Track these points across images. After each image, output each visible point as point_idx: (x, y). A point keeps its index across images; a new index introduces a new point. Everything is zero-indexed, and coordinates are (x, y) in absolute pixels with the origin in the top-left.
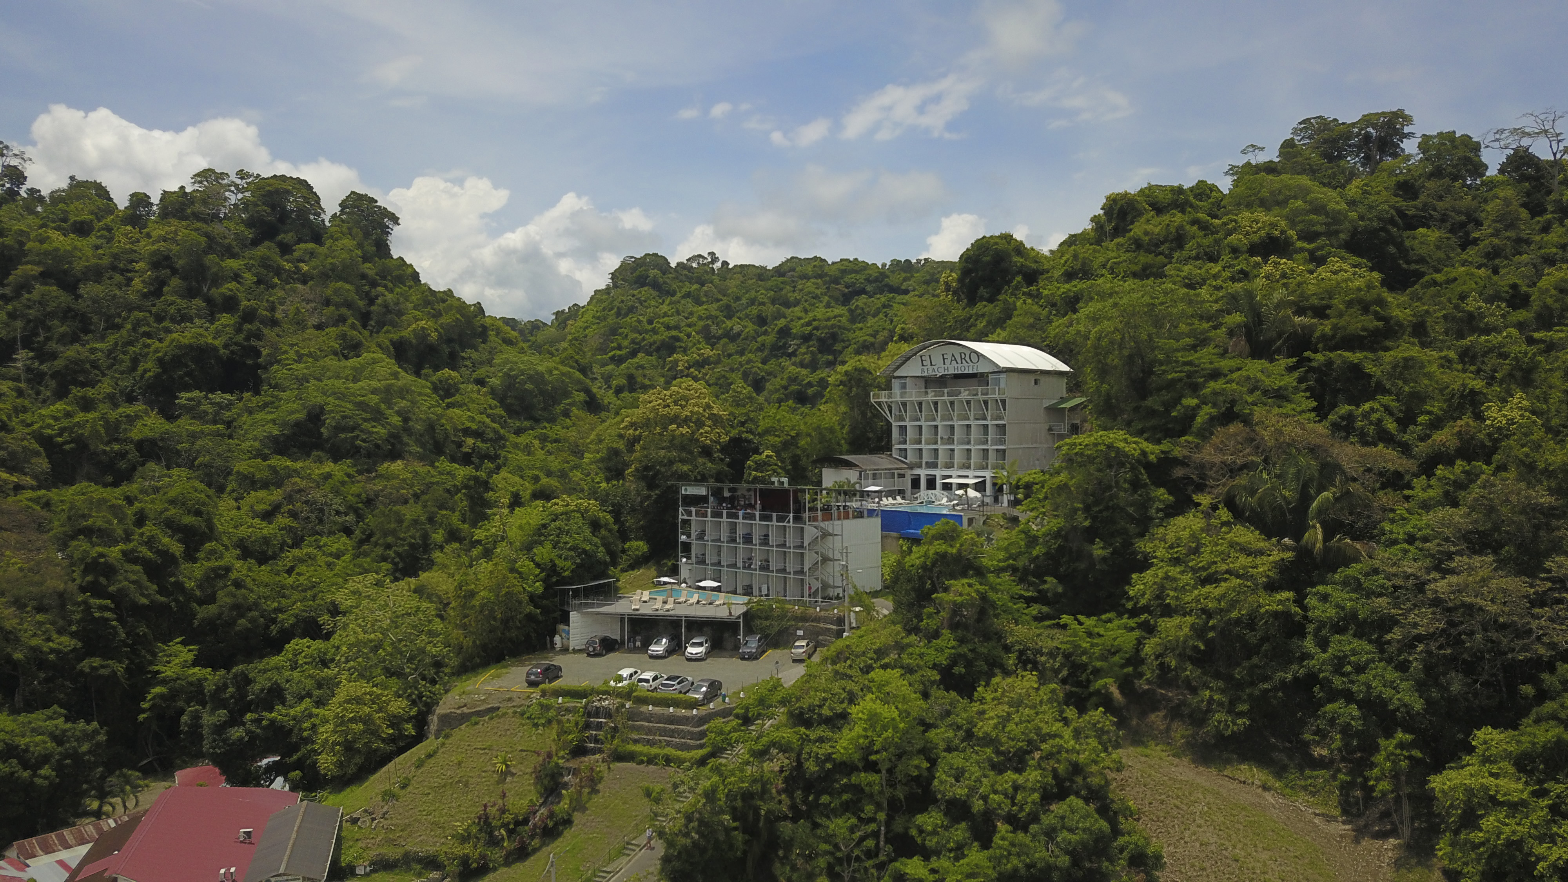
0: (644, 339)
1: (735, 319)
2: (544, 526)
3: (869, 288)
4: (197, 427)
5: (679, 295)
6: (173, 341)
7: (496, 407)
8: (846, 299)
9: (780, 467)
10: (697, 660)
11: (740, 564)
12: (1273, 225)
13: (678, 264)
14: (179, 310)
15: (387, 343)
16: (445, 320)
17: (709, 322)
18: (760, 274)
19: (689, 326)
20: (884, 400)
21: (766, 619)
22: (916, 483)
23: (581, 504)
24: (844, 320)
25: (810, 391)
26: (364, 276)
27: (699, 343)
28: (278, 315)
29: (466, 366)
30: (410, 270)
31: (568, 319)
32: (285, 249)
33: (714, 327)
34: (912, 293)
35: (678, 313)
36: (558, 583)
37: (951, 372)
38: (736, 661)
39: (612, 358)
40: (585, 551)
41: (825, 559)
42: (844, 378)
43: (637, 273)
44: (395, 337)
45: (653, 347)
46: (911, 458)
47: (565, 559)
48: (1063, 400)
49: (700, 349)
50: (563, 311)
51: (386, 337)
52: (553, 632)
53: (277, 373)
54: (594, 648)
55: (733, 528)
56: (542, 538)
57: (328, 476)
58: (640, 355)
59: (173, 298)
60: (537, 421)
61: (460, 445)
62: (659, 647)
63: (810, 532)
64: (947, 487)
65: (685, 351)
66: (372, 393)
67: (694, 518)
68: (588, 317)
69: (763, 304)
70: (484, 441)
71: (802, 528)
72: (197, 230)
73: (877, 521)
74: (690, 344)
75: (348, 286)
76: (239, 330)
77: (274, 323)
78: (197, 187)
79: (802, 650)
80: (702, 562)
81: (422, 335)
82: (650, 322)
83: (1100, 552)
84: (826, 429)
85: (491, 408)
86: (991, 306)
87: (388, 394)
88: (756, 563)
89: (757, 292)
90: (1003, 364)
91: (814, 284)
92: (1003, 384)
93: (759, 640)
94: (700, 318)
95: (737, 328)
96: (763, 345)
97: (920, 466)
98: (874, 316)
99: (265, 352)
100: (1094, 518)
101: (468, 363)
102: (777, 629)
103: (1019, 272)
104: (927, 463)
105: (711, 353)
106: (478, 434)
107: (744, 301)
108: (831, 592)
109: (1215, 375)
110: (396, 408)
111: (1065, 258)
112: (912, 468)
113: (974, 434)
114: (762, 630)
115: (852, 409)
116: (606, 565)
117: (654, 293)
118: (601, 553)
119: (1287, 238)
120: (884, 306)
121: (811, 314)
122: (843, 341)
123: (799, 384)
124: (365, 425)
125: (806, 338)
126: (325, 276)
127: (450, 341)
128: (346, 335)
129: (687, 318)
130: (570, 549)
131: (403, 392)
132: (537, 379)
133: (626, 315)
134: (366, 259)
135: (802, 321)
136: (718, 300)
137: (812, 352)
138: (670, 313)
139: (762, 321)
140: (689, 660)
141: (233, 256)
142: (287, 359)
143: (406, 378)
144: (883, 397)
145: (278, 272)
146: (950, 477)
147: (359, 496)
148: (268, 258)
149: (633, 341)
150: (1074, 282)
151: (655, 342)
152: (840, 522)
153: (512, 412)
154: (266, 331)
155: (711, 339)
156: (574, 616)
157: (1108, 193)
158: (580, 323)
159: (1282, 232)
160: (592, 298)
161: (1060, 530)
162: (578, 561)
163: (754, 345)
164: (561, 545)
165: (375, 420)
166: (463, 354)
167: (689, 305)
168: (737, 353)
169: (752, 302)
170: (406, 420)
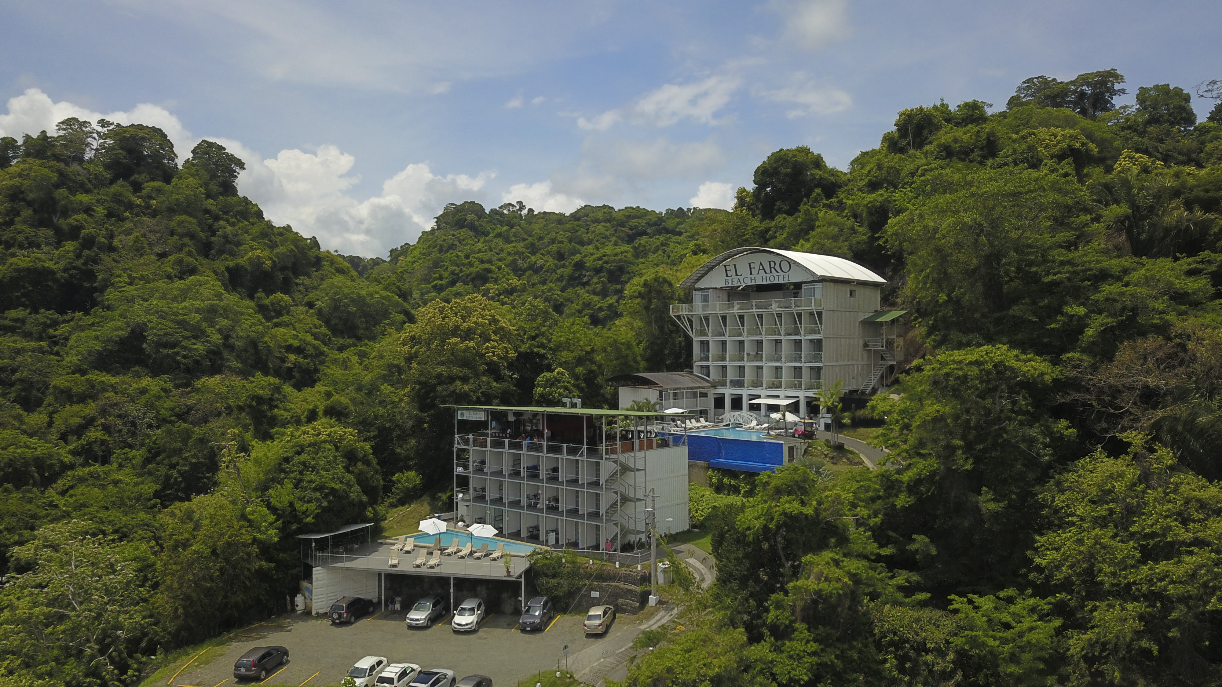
0: (461, 271)
1: (538, 255)
2: (287, 460)
3: (649, 231)
4: (22, 343)
5: (492, 235)
6: (11, 264)
7: (321, 326)
8: (630, 239)
9: (573, 385)
10: (466, 632)
11: (524, 502)
12: (1074, 138)
13: (492, 210)
14: (27, 238)
15: (223, 269)
16: (281, 250)
17: (517, 257)
18: (560, 219)
19: (500, 260)
20: (684, 313)
21: (554, 576)
22: (719, 402)
23: (336, 432)
24: (629, 255)
25: (601, 315)
26: (207, 211)
27: (508, 274)
28: (116, 242)
29: (299, 291)
30: (255, 209)
31: (399, 255)
32: (137, 187)
33: (520, 261)
34: (685, 235)
35: (491, 249)
36: (300, 531)
37: (759, 282)
38: (514, 632)
39: (435, 287)
40: (333, 491)
41: (625, 499)
42: (642, 290)
43: (457, 217)
44: (231, 264)
45: (470, 278)
46: (714, 375)
47: (309, 501)
48: (878, 314)
49: (508, 280)
50: (396, 250)
51: (220, 265)
52: (296, 590)
53: (111, 295)
54: (340, 616)
55: (517, 460)
56: (282, 476)
57: (144, 391)
58: (458, 284)
59: (23, 227)
60: (359, 339)
61: (283, 360)
62: (418, 615)
63: (607, 467)
64: (755, 408)
65: (496, 281)
66: (196, 312)
67: (471, 447)
68: (416, 253)
69: (562, 242)
70: (305, 357)
71: (598, 464)
72: (49, 167)
73: (683, 451)
74: (501, 276)
75: (191, 219)
76: (78, 256)
77: (112, 249)
78: (61, 133)
79: (598, 622)
80: (481, 498)
81: (257, 263)
82: (467, 257)
83: (991, 506)
84: (623, 344)
85: (316, 328)
86: (790, 219)
87: (211, 313)
88: (543, 503)
89: (557, 233)
90: (819, 272)
91: (604, 227)
92: (818, 294)
93: (546, 604)
94: (509, 254)
95: (540, 262)
96: (562, 276)
97: (724, 385)
98: (654, 253)
99: (100, 277)
100: (978, 460)
101: (301, 288)
102: (565, 588)
103: (818, 186)
104: (731, 381)
105: (518, 283)
106: (299, 350)
107: (546, 240)
108: (632, 538)
109: (1103, 276)
110: (217, 327)
111: (868, 168)
112: (714, 386)
113: (786, 349)
114: (548, 591)
115: (649, 323)
116: (363, 506)
117: (472, 234)
118: (355, 493)
119: (1087, 151)
120: (663, 244)
121: (602, 251)
122: (629, 273)
123: (592, 309)
124: (185, 343)
125: (598, 271)
126: (172, 211)
127: (283, 269)
128: (182, 261)
129: (498, 254)
130: (315, 490)
131: (226, 312)
132: (359, 301)
133: (447, 251)
134: (208, 196)
135: (595, 256)
136: (524, 240)
137: (603, 282)
138: (483, 250)
139: (560, 256)
140: (457, 632)
141: (88, 191)
142: (120, 282)
143: (231, 299)
144: (683, 310)
145: (130, 206)
146: (759, 397)
147: (172, 410)
148: (120, 194)
149: (452, 273)
150: (880, 192)
151: (471, 274)
152: (642, 454)
153: (335, 331)
154: (103, 256)
155: (518, 272)
156: (317, 572)
157: (902, 110)
158: (409, 259)
159: (1083, 144)
160: (420, 238)
161: (933, 474)
162: (325, 504)
163: (555, 276)
164: (304, 484)
165: (196, 337)
166: (297, 281)
167: (499, 242)
168: (540, 282)
169: (553, 241)
170: (227, 337)
